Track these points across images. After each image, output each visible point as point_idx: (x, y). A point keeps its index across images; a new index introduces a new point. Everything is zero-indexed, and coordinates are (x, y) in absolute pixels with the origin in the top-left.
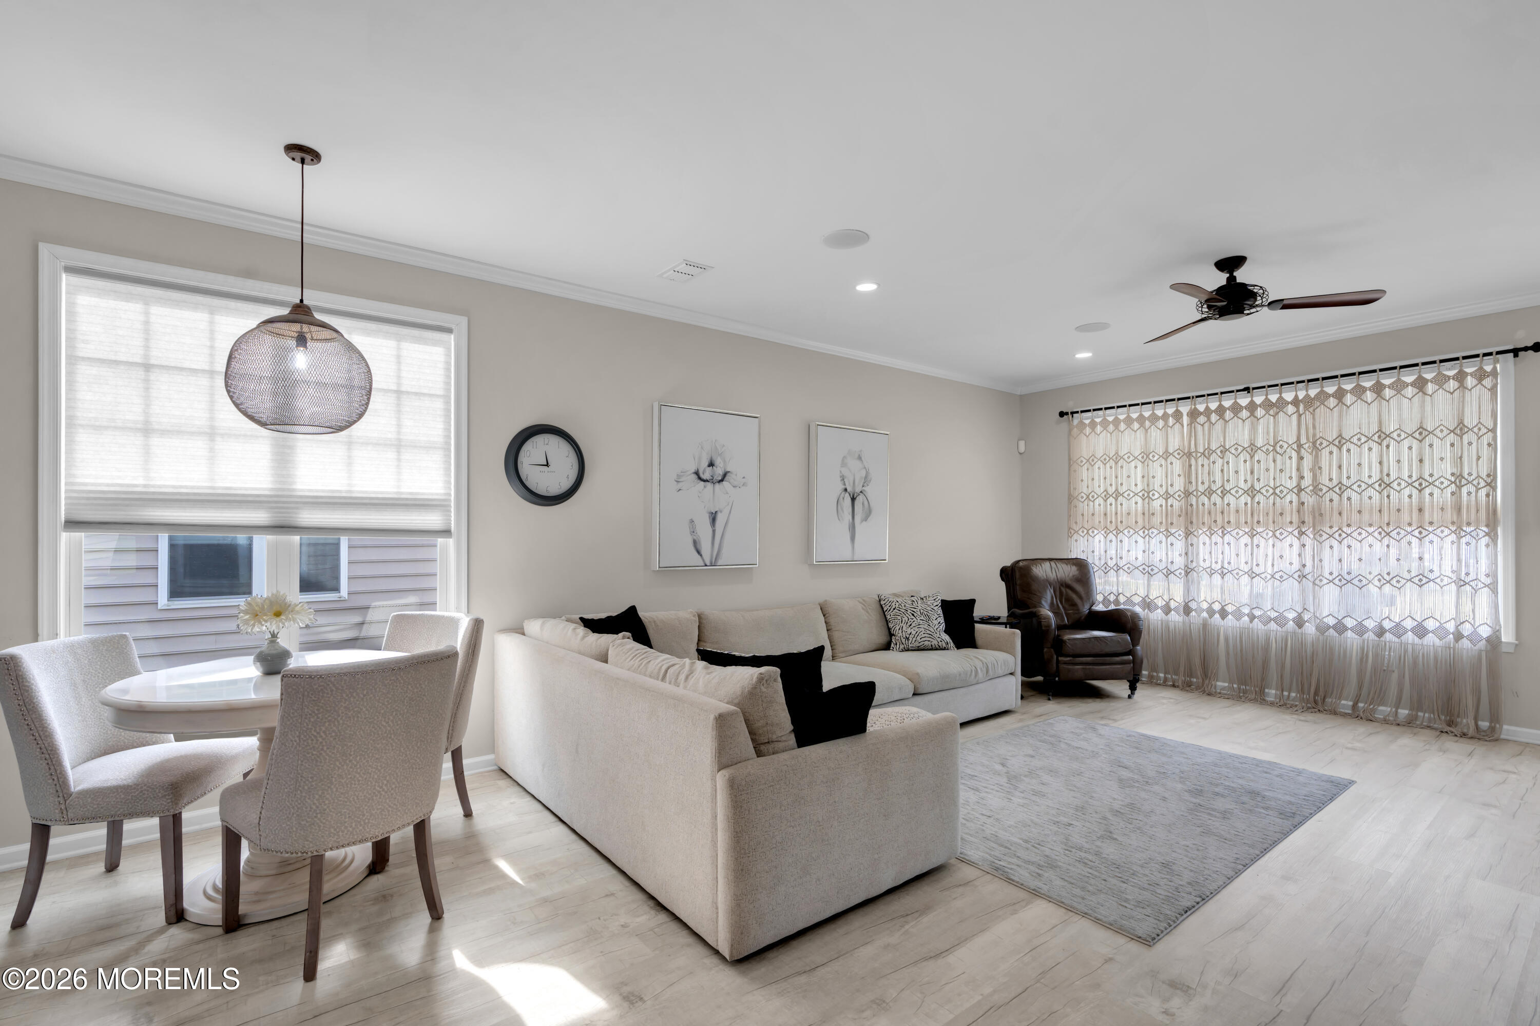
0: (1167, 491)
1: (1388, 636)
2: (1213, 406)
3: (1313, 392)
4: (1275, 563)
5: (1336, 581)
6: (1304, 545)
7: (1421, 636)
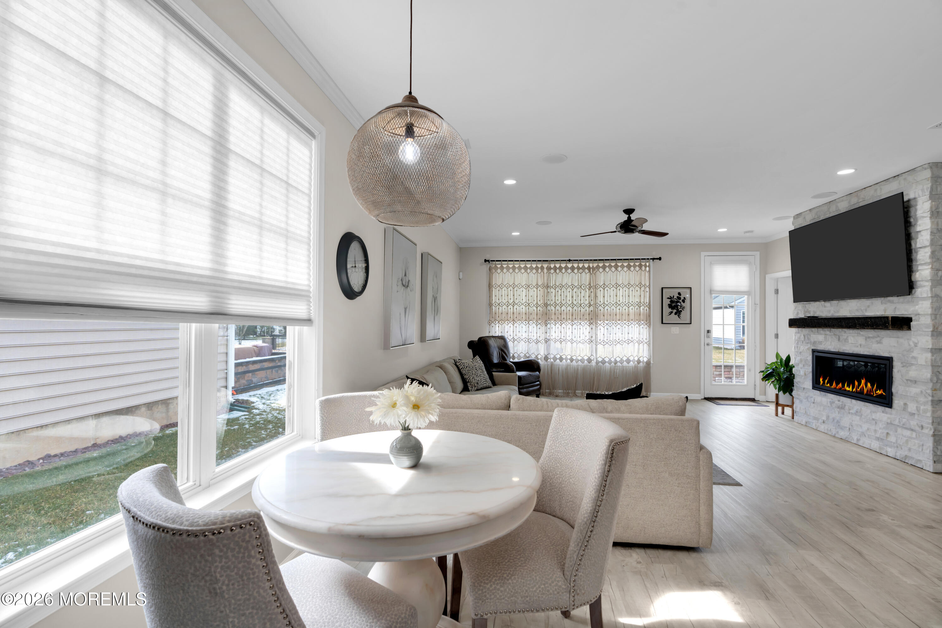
0: (537, 303)
1: (619, 364)
2: (558, 266)
3: (595, 265)
4: (581, 336)
5: (602, 343)
6: (592, 329)
7: (628, 363)
